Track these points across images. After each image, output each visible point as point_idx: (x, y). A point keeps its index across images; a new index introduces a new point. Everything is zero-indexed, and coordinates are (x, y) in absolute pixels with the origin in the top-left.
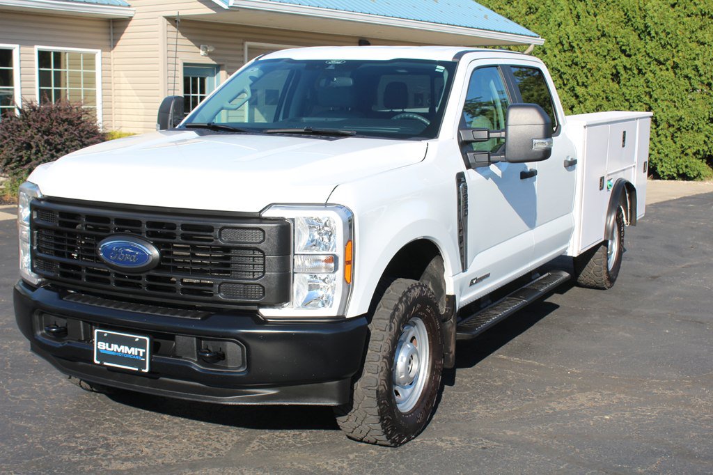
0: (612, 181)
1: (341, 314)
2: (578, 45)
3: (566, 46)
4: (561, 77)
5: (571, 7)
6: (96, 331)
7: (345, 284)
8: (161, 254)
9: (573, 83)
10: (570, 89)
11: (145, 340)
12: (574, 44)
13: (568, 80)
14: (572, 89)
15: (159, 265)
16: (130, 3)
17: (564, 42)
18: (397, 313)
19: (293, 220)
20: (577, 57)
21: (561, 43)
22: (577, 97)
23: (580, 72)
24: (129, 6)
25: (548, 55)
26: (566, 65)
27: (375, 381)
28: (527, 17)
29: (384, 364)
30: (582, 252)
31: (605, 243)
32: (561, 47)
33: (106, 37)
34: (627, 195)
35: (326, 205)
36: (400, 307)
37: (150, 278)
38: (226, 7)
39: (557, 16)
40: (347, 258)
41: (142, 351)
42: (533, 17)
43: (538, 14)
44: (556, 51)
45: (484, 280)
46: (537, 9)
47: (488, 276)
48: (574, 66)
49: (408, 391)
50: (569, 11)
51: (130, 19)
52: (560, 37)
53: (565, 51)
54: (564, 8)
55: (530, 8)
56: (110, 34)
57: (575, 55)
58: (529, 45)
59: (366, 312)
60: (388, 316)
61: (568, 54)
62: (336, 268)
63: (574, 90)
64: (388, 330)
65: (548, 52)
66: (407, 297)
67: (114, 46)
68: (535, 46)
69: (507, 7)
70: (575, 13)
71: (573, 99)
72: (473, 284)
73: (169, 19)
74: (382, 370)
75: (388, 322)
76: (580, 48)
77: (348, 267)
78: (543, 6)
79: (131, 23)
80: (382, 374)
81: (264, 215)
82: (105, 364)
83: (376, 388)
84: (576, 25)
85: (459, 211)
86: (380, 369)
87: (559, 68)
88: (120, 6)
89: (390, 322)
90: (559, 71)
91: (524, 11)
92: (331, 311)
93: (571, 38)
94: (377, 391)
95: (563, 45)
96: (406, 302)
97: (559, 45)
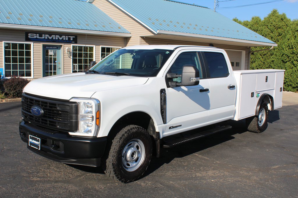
0: (260, 94)
1: (95, 136)
2: (295, 46)
3: (291, 47)
4: (288, 58)
5: (293, 33)
6: (30, 135)
7: (96, 125)
8: (44, 112)
9: (292, 60)
10: (291, 62)
11: (39, 139)
12: (293, 46)
13: (291, 59)
14: (292, 62)
15: (44, 115)
16: (130, 32)
17: (290, 46)
18: (123, 137)
19: (79, 103)
20: (294, 51)
21: (289, 46)
22: (294, 65)
23: (295, 56)
24: (130, 33)
25: (284, 50)
26: (290, 54)
27: (112, 160)
28: (278, 37)
29: (115, 154)
30: (240, 119)
31: (257, 116)
32: (289, 47)
33: (124, 43)
34: (270, 99)
35: (90, 98)
36: (125, 135)
37: (42, 120)
38: (156, 33)
39: (288, 36)
40: (97, 116)
41: (39, 143)
42: (280, 37)
43: (282, 36)
44: (287, 49)
45: (178, 127)
46: (282, 34)
47: (181, 126)
48: (293, 54)
49: (135, 164)
50: (293, 35)
51: (130, 37)
52: (289, 44)
53: (290, 49)
54: (291, 34)
55: (279, 34)
56: (125, 42)
57: (293, 50)
58: (272, 46)
59: (107, 136)
60: (119, 138)
61: (291, 50)
62: (93, 120)
63: (293, 62)
64: (118, 142)
65: (284, 49)
66: (129, 131)
67: (126, 46)
68: (274, 47)
69: (271, 34)
70: (295, 35)
71: (292, 65)
72: (171, 128)
73: (141, 37)
74: (115, 156)
75: (119, 140)
76: (296, 48)
77: (98, 120)
78: (284, 33)
79: (131, 39)
80: (115, 157)
81: (71, 101)
82: (31, 146)
83: (112, 162)
84: (295, 39)
85: (161, 102)
86: (114, 156)
87: (288, 54)
88: (127, 33)
89: (120, 140)
90: (288, 55)
91: (277, 35)
92: (91, 135)
93: (292, 44)
94: (113, 163)
95: (290, 47)
96: (129, 133)
97: (288, 47)
